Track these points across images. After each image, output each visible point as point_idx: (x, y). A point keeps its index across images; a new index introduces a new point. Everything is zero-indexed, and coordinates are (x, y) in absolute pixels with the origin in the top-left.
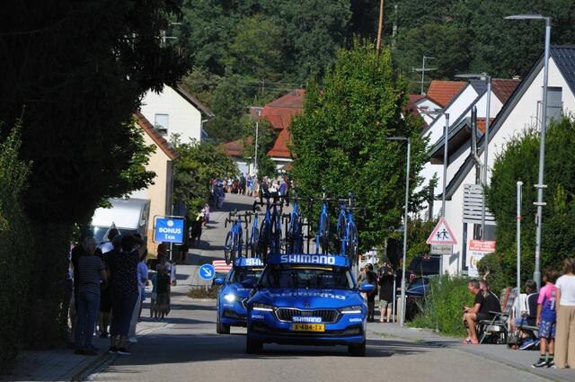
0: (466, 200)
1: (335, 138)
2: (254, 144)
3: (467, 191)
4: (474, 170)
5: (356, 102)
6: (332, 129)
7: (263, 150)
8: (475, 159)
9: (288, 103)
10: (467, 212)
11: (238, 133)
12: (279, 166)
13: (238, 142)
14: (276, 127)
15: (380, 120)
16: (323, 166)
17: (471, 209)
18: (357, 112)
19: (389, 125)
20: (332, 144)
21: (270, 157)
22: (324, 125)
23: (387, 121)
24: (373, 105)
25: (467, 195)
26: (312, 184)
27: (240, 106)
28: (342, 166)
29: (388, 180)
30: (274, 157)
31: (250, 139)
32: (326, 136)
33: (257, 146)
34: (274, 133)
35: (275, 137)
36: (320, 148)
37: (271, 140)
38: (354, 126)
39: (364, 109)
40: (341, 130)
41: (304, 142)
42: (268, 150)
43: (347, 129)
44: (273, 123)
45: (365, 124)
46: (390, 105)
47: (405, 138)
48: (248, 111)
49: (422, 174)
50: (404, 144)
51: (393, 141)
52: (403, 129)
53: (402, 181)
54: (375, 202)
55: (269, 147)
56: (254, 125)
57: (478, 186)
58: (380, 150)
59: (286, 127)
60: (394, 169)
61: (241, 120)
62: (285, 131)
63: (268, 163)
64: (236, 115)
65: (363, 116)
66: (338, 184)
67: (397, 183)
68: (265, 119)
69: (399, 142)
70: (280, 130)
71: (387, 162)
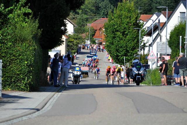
0: (157, 46)
1: (117, 29)
3: (157, 44)
4: (159, 37)
5: (124, 18)
6: (116, 26)
7: (91, 36)
8: (159, 34)
9: (99, 22)
10: (158, 50)
12: (96, 41)
13: (84, 34)
15: (131, 23)
16: (114, 37)
17: (159, 49)
18: (124, 21)
19: (134, 25)
20: (118, 31)
22: (114, 25)
24: (129, 19)
27: (84, 23)
28: (120, 37)
29: (134, 41)
30: (95, 38)
31: (88, 33)
32: (115, 29)
33: (90, 35)
35: (95, 32)
36: (113, 32)
38: (123, 25)
39: (126, 20)
40: (119, 26)
41: (108, 31)
43: (121, 26)
44: (94, 28)
45: (127, 25)
46: (134, 19)
47: (139, 28)
48: (87, 25)
49: (144, 39)
50: (139, 30)
51: (135, 29)
52: (138, 26)
53: (138, 41)
54: (130, 48)
55: (93, 35)
56: (89, 29)
57: (161, 42)
58: (131, 32)
59: (98, 29)
60: (136, 38)
61: (85, 28)
62: (98, 31)
63: (93, 40)
64: (83, 26)
65: (126, 22)
66: (119, 43)
67: (136, 42)
68: (92, 27)
69: (137, 29)
70: (96, 30)
71: (133, 36)
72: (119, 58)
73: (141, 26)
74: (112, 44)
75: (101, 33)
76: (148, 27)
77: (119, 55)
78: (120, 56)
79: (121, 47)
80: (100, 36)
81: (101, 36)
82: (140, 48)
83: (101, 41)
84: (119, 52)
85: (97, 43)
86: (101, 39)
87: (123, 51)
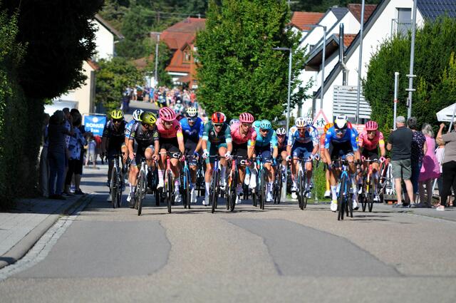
0: (335, 98)
1: (231, 48)
2: (154, 61)
3: (336, 91)
4: (341, 74)
5: (249, 20)
6: (229, 42)
7: (162, 66)
8: (341, 65)
9: (181, 29)
10: (336, 107)
11: (141, 52)
12: (174, 79)
13: (142, 60)
14: (173, 48)
15: (267, 35)
16: (222, 71)
17: (339, 105)
18: (249, 28)
19: (275, 38)
20: (231, 54)
21: (167, 72)
22: (222, 39)
23: (273, 35)
24: (262, 22)
25: (335, 94)
26: (213, 85)
27: (141, 31)
28: (236, 71)
29: (274, 81)
30: (170, 72)
31: (151, 58)
32: (224, 47)
33: (157, 63)
34: (171, 53)
35: (171, 56)
36: (219, 56)
37: (168, 58)
38: (247, 39)
39: (254, 26)
40: (236, 42)
41: (207, 52)
42: (165, 67)
43: (241, 41)
44: (170, 45)
45: (255, 37)
46: (276, 22)
47: (287, 49)
48: (149, 35)
49: (300, 78)
50: (287, 53)
51: (277, 50)
52: (285, 41)
53: (284, 83)
54: (263, 99)
55: (166, 64)
56: (155, 46)
57: (344, 87)
58: (267, 58)
59: (179, 48)
60: (279, 73)
61: (144, 42)
62: (179, 52)
63: (165, 76)
64: (140, 38)
65: (254, 31)
66: (233, 85)
67: (281, 84)
68: (163, 41)
69: (282, 51)
70: (175, 50)
71: (272, 69)
73: (293, 41)
74: (217, 88)
75: (187, 57)
76: (313, 46)
79: (240, 98)
80: (184, 65)
81: (187, 66)
82: (289, 100)
83: (188, 81)
85: (177, 85)
86: (186, 74)
87: (243, 107)
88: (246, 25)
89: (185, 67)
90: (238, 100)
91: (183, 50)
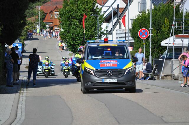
0: (117, 34)
1: (74, 15)
2: (38, 18)
3: (117, 31)
4: (118, 25)
5: (80, 4)
6: (72, 13)
7: (41, 20)
8: (119, 21)
9: (49, 4)
10: (117, 38)
11: (33, 15)
12: (47, 25)
13: (33, 18)
14: (46, 12)
15: (88, 10)
16: (70, 25)
17: (119, 37)
20: (74, 18)
21: (44, 22)
22: (70, 12)
23: (90, 10)
24: (86, 4)
25: (117, 33)
27: (33, 6)
28: (76, 25)
29: (91, 28)
30: (45, 22)
31: (37, 17)
32: (71, 15)
33: (39, 19)
34: (45, 14)
35: (45, 16)
36: (69, 19)
37: (44, 17)
38: (80, 11)
39: (83, 6)
40: (76, 13)
41: (64, 17)
43: (77, 12)
44: (44, 11)
45: (83, 11)
46: (91, 4)
47: (96, 15)
48: (35, 7)
49: (102, 26)
50: (97, 17)
51: (92, 16)
52: (95, 12)
53: (96, 29)
54: (87, 36)
55: (43, 19)
56: (38, 12)
57: (120, 30)
58: (88, 19)
59: (49, 12)
60: (93, 25)
61: (34, 10)
62: (48, 14)
63: (43, 24)
64: (32, 9)
65: (83, 8)
66: (75, 30)
67: (94, 30)
68: (42, 10)
69: (94, 16)
70: (47, 13)
71: (91, 23)
72: (75, 47)
73: (98, 12)
75: (52, 16)
76: (105, 11)
77: (76, 43)
78: (76, 45)
80: (51, 19)
82: (98, 35)
83: (53, 26)
84: (75, 41)
85: (48, 28)
86: (52, 23)
87: (79, 39)
88: (79, 6)
89: (51, 20)
90: (77, 36)
91: (50, 13)
